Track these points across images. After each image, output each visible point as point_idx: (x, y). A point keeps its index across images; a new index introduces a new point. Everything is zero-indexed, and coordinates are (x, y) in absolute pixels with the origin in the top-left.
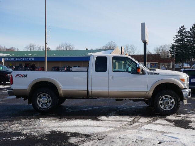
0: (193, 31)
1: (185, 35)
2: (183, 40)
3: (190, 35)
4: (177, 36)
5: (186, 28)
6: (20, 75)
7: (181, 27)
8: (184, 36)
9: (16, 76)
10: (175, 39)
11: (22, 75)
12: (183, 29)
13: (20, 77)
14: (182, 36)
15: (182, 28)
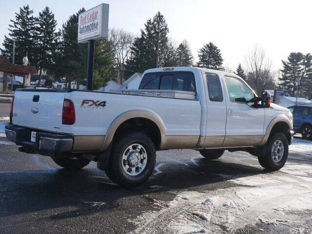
0: (45, 20)
1: (30, 25)
2: (26, 33)
3: (39, 26)
4: (15, 23)
5: (32, 12)
6: (91, 103)
7: (24, 7)
8: (28, 25)
9: (82, 105)
10: (13, 29)
11: (94, 103)
12: (28, 13)
13: (91, 105)
14: (24, 24)
15: (25, 9)
